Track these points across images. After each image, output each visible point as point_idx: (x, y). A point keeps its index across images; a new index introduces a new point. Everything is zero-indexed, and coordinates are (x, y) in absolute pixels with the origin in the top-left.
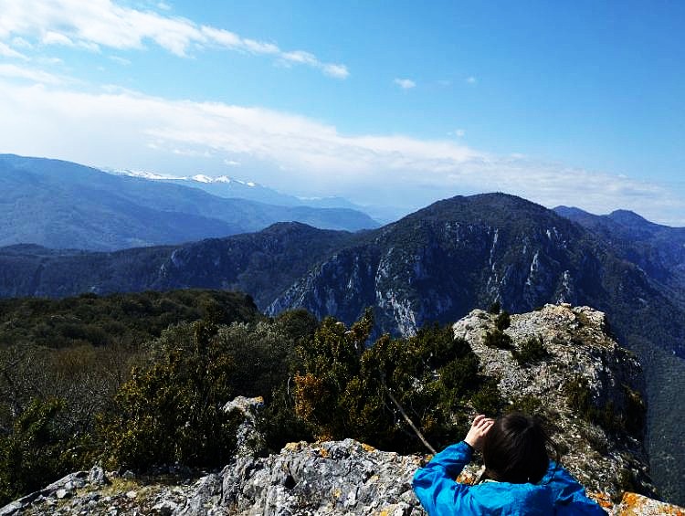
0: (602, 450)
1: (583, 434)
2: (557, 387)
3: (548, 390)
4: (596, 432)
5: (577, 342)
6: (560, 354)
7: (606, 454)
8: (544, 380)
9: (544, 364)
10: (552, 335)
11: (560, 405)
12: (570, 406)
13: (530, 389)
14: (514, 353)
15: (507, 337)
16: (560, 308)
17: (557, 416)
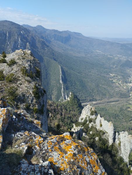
0: (29, 82)
1: (25, 80)
2: (19, 70)
3: (17, 71)
4: (28, 78)
5: (24, 59)
6: (19, 62)
7: (30, 83)
8: (16, 69)
9: (15, 65)
10: (17, 57)
11: (20, 74)
12: (22, 74)
13: (12, 72)
14: (7, 64)
15: (5, 60)
16: (19, 51)
17: (19, 77)
